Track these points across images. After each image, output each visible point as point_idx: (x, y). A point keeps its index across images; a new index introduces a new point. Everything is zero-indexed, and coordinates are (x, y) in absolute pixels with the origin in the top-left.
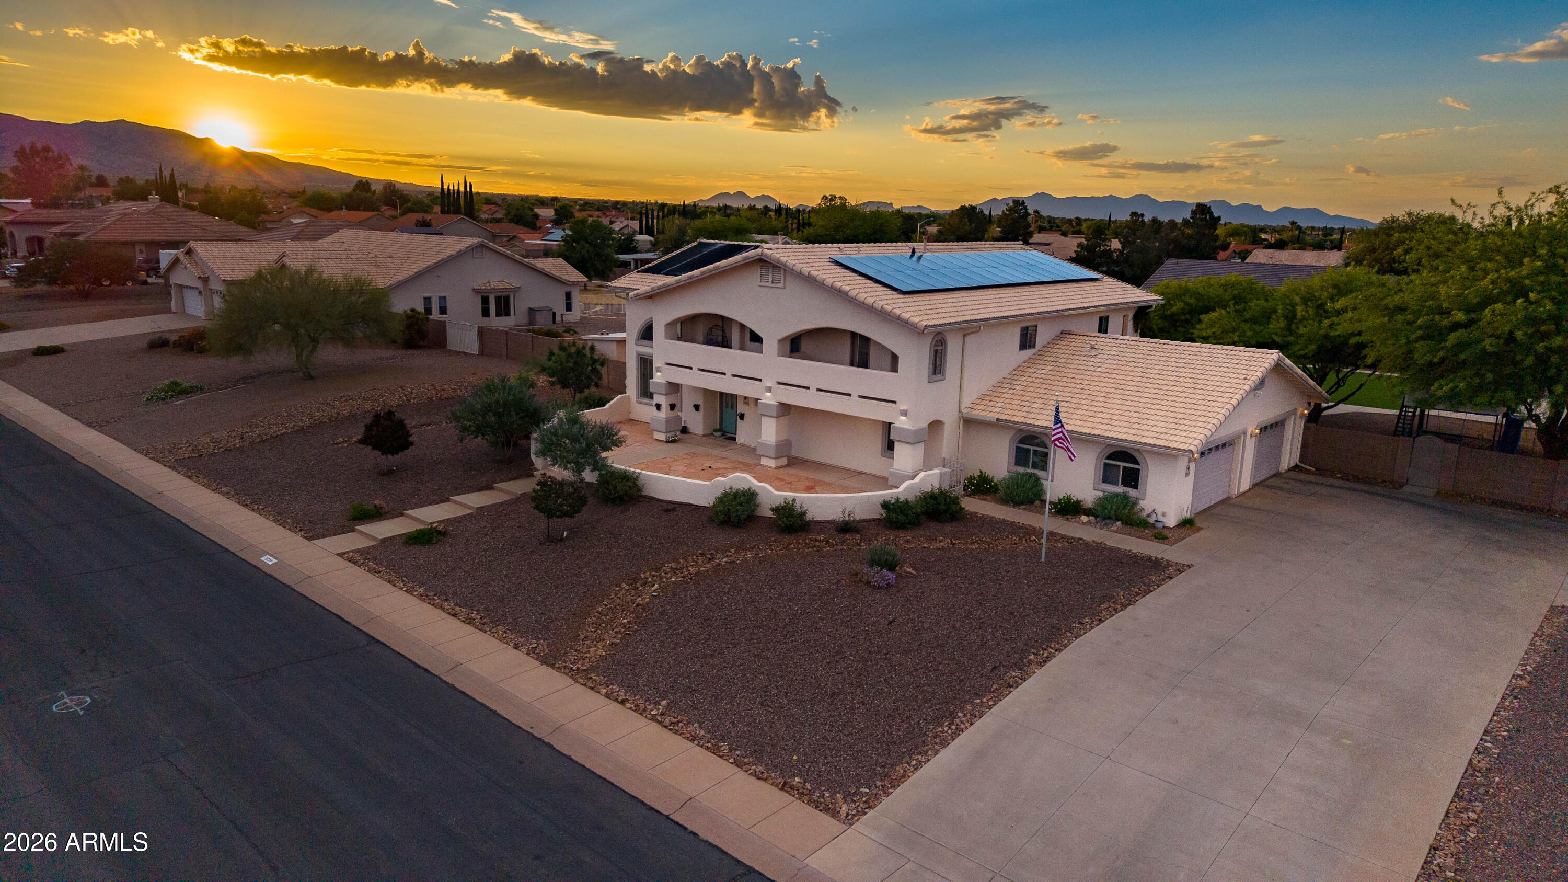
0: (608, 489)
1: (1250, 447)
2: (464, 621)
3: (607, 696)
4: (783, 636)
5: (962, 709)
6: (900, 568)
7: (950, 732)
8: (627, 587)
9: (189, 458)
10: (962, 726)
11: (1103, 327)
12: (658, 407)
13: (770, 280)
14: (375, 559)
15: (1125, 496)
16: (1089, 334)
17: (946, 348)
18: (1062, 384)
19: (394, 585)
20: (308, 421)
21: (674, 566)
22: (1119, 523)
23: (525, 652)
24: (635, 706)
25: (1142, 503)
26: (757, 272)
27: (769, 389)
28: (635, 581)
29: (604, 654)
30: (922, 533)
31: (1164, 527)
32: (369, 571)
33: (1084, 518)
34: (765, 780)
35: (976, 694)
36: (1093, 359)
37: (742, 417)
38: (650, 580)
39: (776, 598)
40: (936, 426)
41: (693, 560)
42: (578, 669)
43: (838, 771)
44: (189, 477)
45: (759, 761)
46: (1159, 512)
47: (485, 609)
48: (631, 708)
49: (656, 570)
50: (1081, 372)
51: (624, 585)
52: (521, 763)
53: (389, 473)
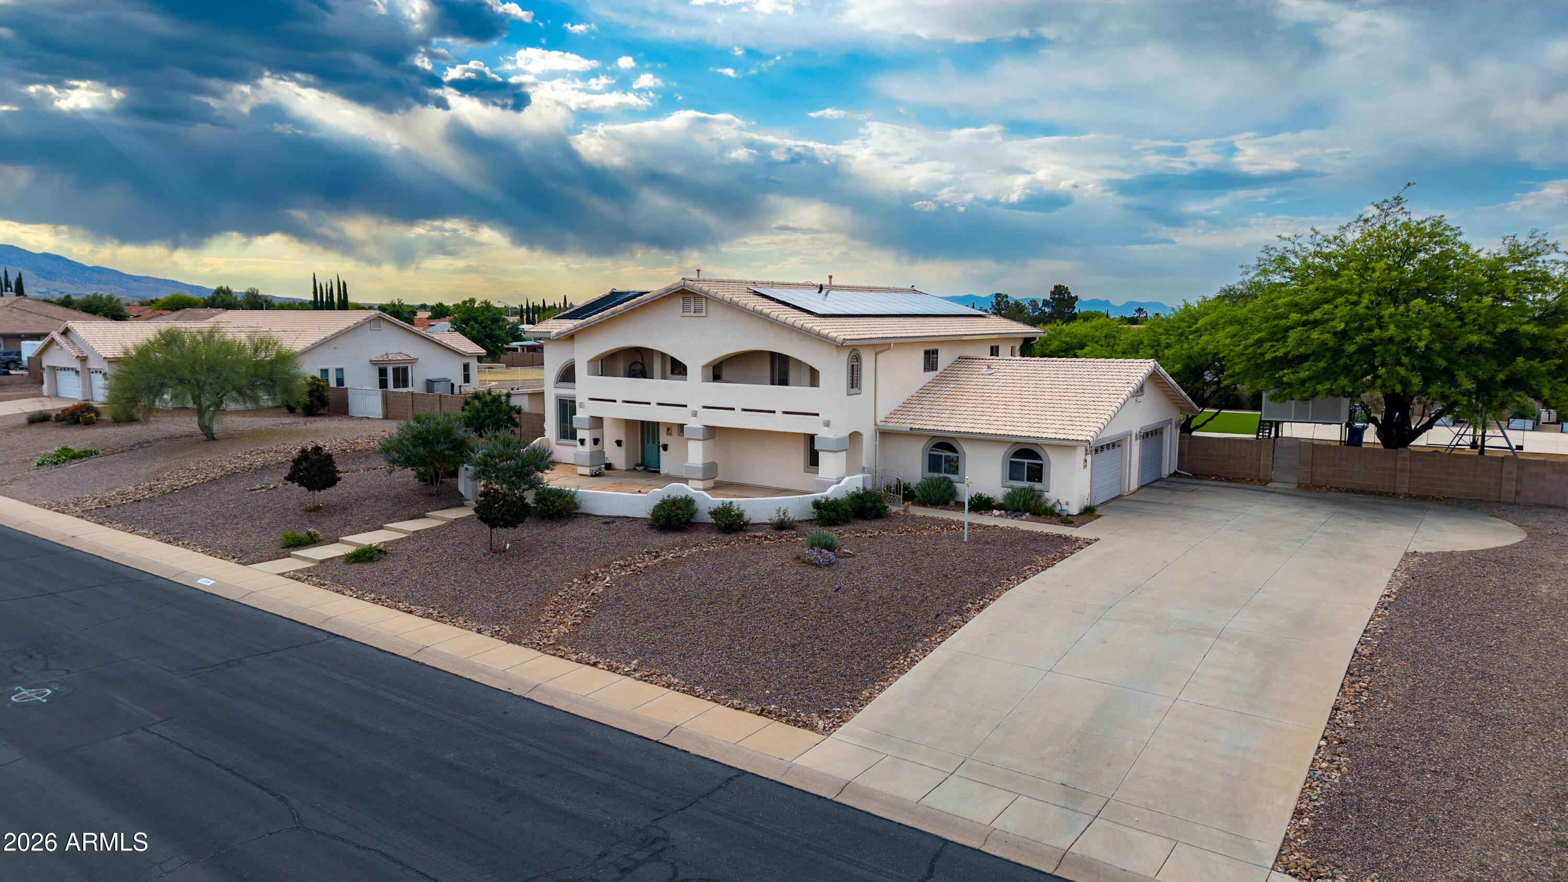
0: (545, 506)
1: (1136, 446)
2: (421, 616)
3: (578, 661)
4: (738, 607)
5: (913, 647)
6: (839, 550)
7: (906, 663)
8: (579, 582)
9: (96, 509)
10: (916, 658)
11: (994, 351)
12: (582, 442)
13: (693, 311)
14: (317, 576)
15: (1032, 490)
16: (984, 357)
17: (861, 364)
18: (965, 398)
19: (343, 594)
20: (219, 472)
21: (622, 563)
22: (1028, 514)
23: (489, 635)
24: (608, 666)
25: (1047, 495)
26: (679, 303)
27: (695, 414)
28: (586, 577)
29: (567, 631)
30: (852, 527)
31: (1068, 515)
32: (314, 585)
33: (996, 512)
34: (743, 709)
35: (925, 635)
36: (990, 377)
37: (665, 447)
38: (600, 575)
39: (726, 580)
40: (855, 436)
41: (640, 558)
42: (544, 643)
43: (810, 699)
44: (101, 524)
45: (734, 696)
46: (1062, 501)
47: (440, 607)
48: (603, 669)
49: (605, 567)
50: (981, 387)
51: (575, 580)
52: (506, 713)
53: (317, 509)
